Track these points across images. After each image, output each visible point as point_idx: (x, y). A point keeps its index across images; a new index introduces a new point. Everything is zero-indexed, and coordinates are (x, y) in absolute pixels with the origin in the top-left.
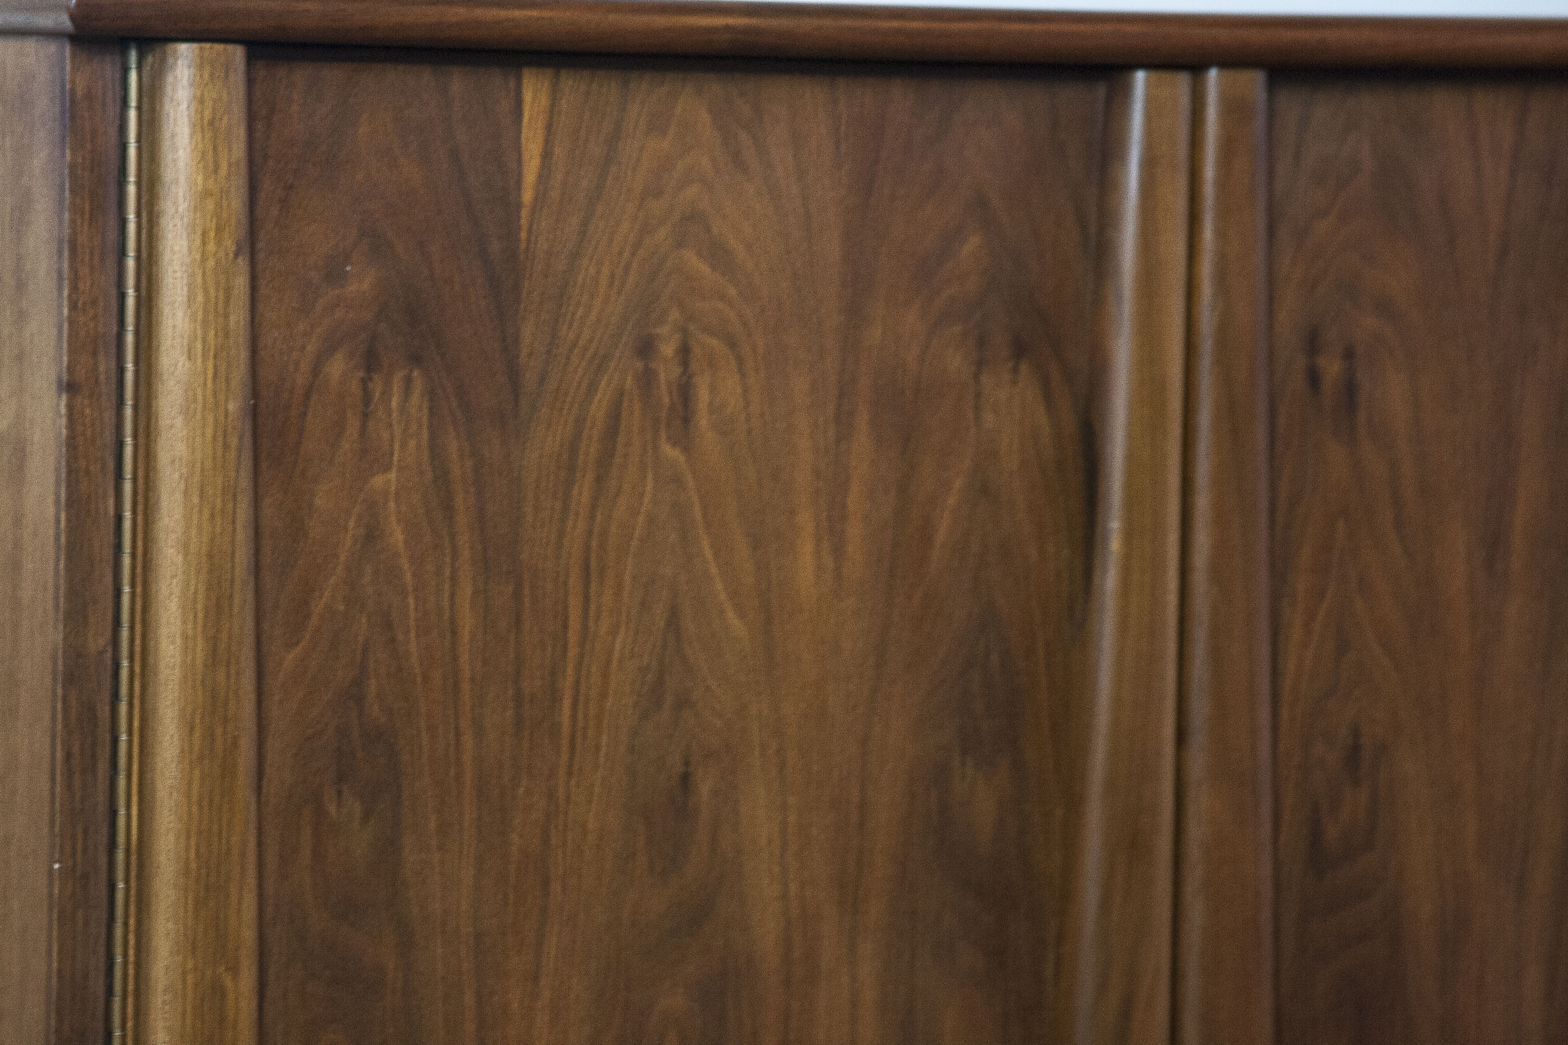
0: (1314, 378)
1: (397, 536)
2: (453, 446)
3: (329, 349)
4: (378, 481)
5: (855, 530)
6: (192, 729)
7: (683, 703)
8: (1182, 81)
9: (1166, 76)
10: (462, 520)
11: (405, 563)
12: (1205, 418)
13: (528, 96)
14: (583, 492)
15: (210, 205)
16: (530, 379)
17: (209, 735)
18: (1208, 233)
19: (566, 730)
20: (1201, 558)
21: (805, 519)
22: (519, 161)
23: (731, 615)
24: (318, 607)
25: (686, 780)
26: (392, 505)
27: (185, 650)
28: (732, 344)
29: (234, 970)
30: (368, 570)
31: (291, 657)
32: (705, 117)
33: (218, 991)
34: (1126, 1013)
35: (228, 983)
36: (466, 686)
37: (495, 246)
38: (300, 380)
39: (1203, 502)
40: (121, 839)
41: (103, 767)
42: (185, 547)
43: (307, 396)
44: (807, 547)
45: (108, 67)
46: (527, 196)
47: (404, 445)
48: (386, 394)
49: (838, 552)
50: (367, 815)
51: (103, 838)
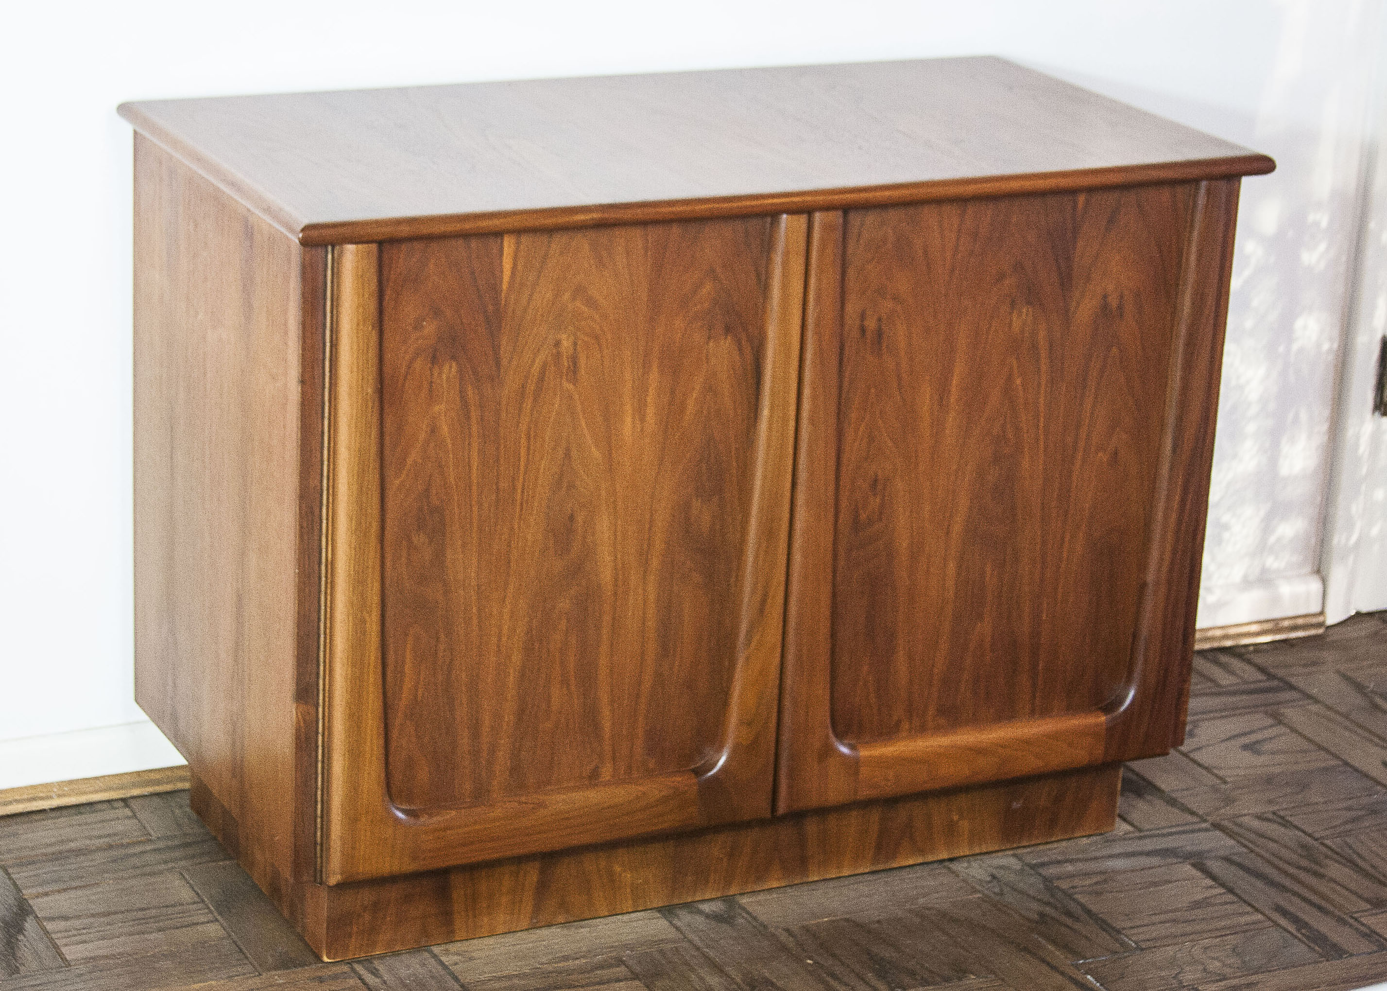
0: (863, 330)
1: (445, 429)
2: (470, 392)
3: (417, 354)
4: (436, 408)
5: (650, 411)
6: (352, 519)
7: (571, 486)
8: (803, 219)
9: (795, 217)
10: (474, 420)
11: (449, 441)
12: (809, 356)
13: (506, 244)
14: (528, 404)
15: (361, 310)
16: (504, 362)
17: (359, 524)
18: (813, 281)
19: (519, 502)
20: (805, 414)
21: (628, 408)
22: (502, 272)
23: (593, 449)
24: (410, 461)
25: (572, 518)
26: (443, 418)
27: (349, 489)
28: (597, 338)
29: (370, 613)
30: (432, 445)
31: (397, 482)
32: (587, 246)
33: (363, 621)
34: (763, 602)
35: (368, 618)
36: (474, 488)
37: (490, 308)
38: (403, 370)
39: (807, 392)
40: (324, 560)
41: (316, 532)
42: (349, 449)
43: (406, 377)
44: (628, 420)
45: (320, 251)
46: (505, 286)
47: (449, 393)
48: (440, 374)
49: (643, 420)
50: (430, 542)
51: (316, 560)
